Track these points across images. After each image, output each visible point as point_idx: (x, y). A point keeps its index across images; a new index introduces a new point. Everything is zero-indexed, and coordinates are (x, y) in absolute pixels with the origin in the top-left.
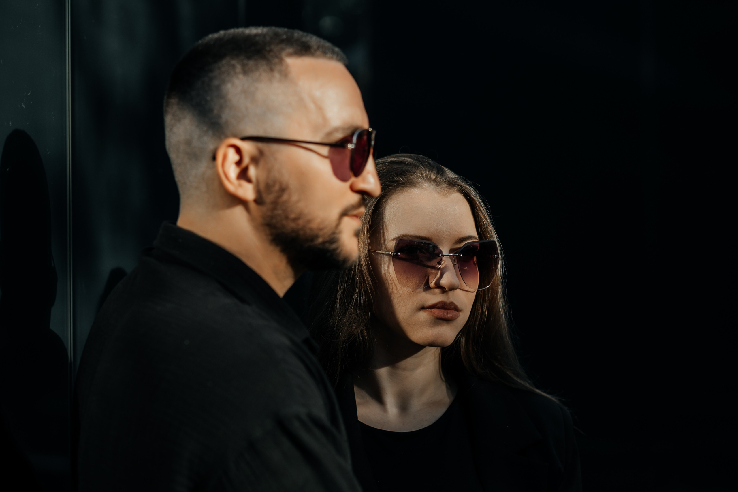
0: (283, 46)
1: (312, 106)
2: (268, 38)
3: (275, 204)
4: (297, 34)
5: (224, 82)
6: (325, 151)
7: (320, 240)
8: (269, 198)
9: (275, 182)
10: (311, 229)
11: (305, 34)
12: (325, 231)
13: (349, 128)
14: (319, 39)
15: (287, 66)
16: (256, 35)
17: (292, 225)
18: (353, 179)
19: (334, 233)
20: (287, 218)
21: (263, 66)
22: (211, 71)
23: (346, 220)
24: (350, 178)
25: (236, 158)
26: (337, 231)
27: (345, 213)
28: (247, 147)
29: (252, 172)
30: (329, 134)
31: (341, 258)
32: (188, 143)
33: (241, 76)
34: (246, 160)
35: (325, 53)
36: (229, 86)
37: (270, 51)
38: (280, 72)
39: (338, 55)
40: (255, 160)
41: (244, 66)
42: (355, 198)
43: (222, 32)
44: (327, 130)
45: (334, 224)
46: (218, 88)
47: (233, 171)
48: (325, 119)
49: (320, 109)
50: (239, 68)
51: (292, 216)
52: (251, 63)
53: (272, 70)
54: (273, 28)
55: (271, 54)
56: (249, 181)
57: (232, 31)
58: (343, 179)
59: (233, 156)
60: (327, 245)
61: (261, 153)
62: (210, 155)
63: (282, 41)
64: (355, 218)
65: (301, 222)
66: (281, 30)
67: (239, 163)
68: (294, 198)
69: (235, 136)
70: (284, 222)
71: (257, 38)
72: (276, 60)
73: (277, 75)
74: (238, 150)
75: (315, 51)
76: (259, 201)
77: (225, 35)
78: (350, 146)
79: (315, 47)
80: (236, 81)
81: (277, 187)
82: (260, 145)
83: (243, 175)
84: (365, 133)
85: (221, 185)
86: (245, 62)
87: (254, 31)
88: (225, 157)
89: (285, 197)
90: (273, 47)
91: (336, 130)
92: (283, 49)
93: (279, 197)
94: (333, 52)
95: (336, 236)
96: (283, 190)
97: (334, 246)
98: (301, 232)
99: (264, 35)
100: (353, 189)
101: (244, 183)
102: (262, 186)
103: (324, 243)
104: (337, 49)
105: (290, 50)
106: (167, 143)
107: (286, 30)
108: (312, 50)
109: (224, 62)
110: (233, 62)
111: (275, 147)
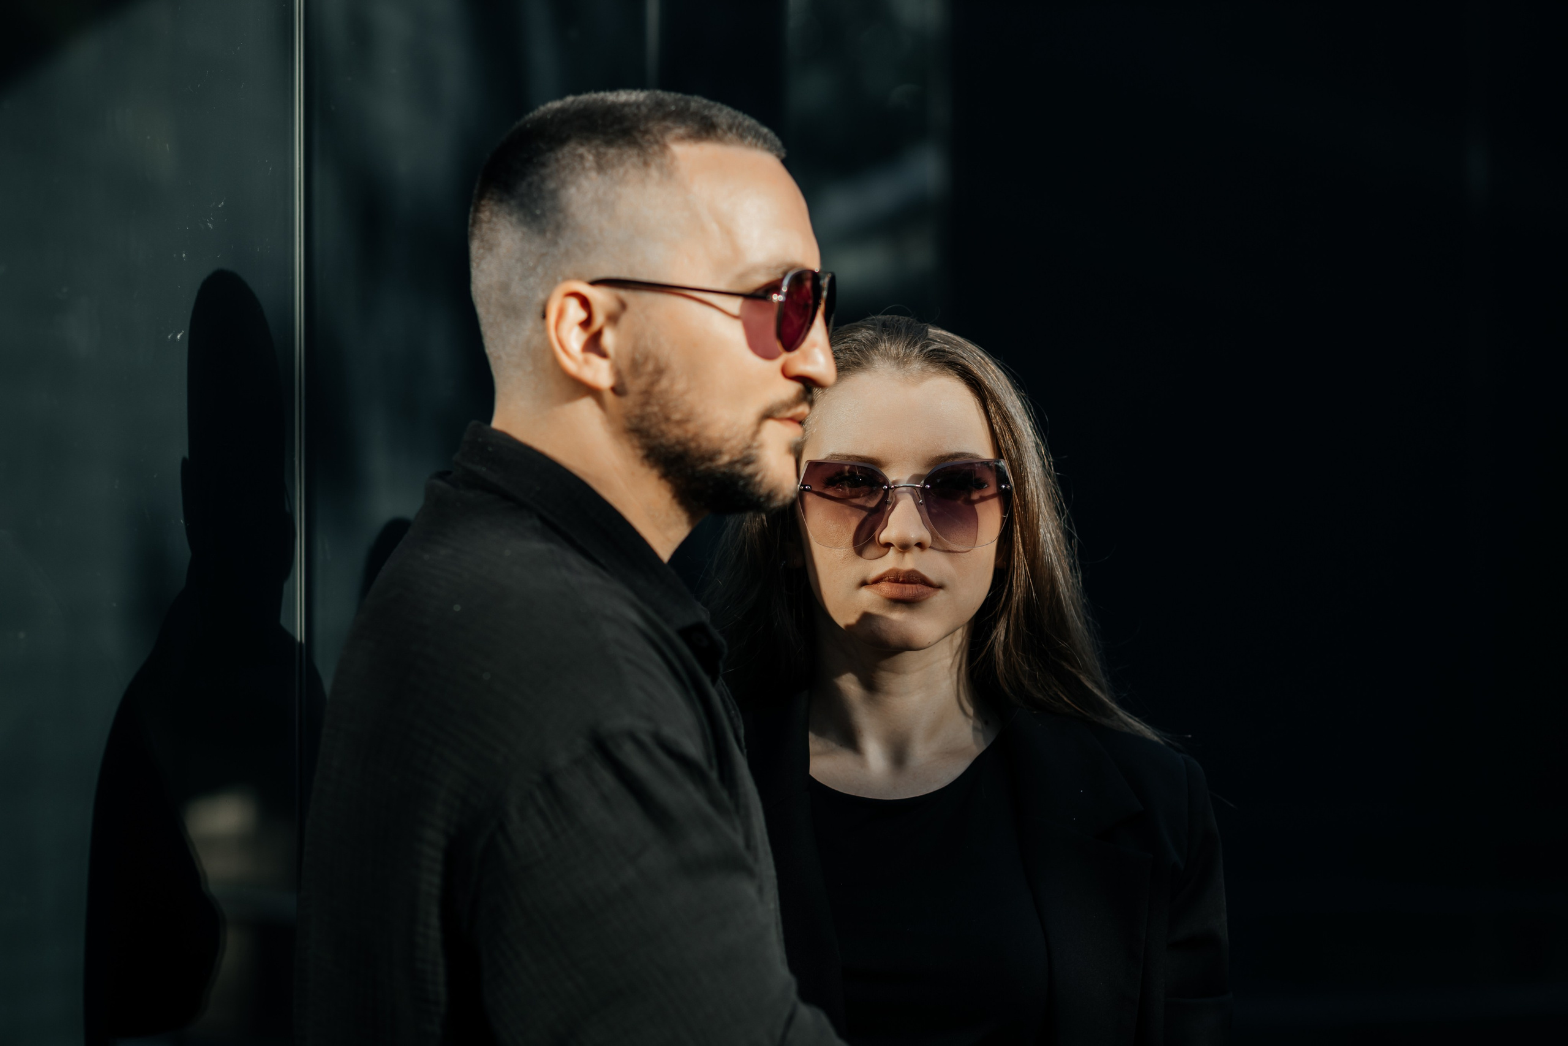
0: (669, 123)
1: (714, 227)
2: (644, 110)
3: (647, 394)
4: (697, 102)
5: (563, 184)
6: (734, 305)
7: (725, 459)
8: (636, 386)
9: (646, 359)
10: (709, 440)
11: (712, 103)
12: (734, 443)
13: (777, 267)
14: (734, 113)
15: (674, 158)
16: (625, 105)
17: (676, 432)
18: (785, 357)
19: (749, 447)
20: (667, 419)
21: (631, 156)
22: (544, 165)
23: (770, 426)
24: (779, 354)
25: (582, 315)
26: (755, 444)
27: (768, 415)
28: (600, 297)
29: (609, 339)
30: (742, 276)
31: (763, 491)
32: (505, 287)
33: (593, 174)
34: (599, 320)
35: (741, 135)
36: (572, 190)
37: (646, 132)
38: (661, 167)
39: (765, 140)
40: (613, 319)
41: (599, 157)
42: (792, 389)
43: (570, 99)
44: (739, 269)
45: (749, 433)
46: (554, 193)
47: (575, 339)
48: (737, 251)
49: (728, 233)
50: (590, 158)
51: (676, 416)
52: (612, 152)
53: (646, 164)
54: (659, 92)
55: (648, 137)
56: (603, 355)
57: (585, 98)
58: (768, 356)
59: (575, 312)
60: (738, 467)
61: (623, 306)
62: (539, 309)
63: (666, 116)
64: (789, 423)
65: (691, 427)
66: (669, 97)
67: (586, 324)
68: (680, 386)
69: (579, 278)
70: (663, 427)
71: (627, 110)
72: (656, 148)
73: (654, 173)
74: (585, 302)
75: (725, 133)
76: (618, 390)
77: (573, 102)
78: (777, 298)
79: (725, 127)
80: (585, 184)
81: (650, 367)
82: (623, 294)
83: (594, 344)
84: (809, 275)
85: (556, 362)
86: (602, 150)
87: (623, 96)
88: (561, 314)
89: (664, 383)
90: (650, 125)
91: (755, 269)
92: (668, 129)
93: (653, 384)
94: (758, 136)
95: (754, 452)
96: (660, 371)
97: (749, 470)
98: (693, 445)
99: (638, 105)
100: (786, 374)
101: (594, 359)
102: (624, 364)
103: (732, 463)
104: (765, 130)
105: (681, 131)
106: (473, 288)
107: (679, 95)
108: (720, 132)
109: (566, 149)
110: (582, 150)
111: (648, 297)
